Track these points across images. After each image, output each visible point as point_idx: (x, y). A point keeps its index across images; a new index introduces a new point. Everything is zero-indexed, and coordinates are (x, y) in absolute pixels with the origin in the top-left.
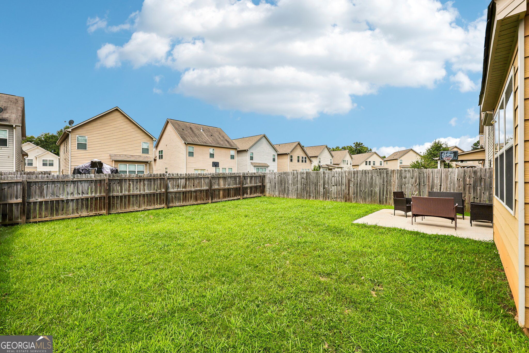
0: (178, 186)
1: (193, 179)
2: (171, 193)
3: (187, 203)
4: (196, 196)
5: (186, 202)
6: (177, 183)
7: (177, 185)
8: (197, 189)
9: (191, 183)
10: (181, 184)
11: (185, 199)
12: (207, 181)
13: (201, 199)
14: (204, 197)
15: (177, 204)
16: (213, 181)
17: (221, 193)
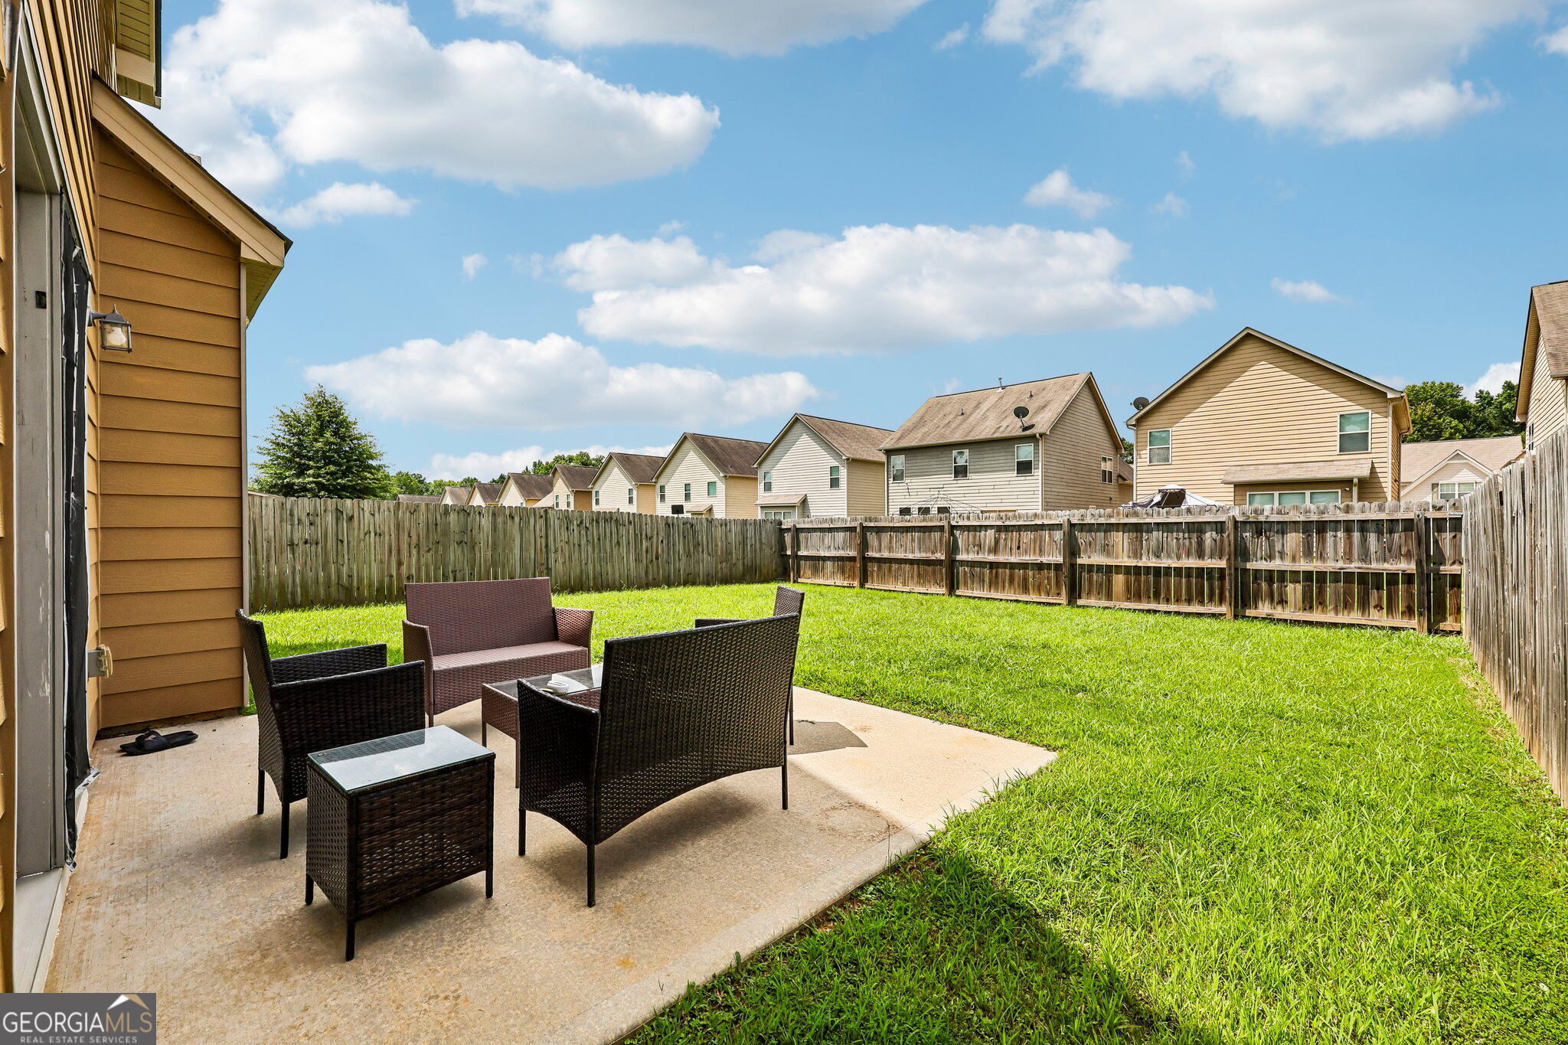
0: (980, 546)
1: (1019, 528)
2: (963, 563)
3: (999, 596)
4: (1025, 579)
5: (997, 590)
6: (978, 538)
7: (977, 542)
8: (1027, 558)
9: (1012, 539)
10: (985, 542)
11: (994, 583)
12: (1058, 535)
13: (1039, 589)
14: (1049, 584)
15: (976, 593)
16: (1082, 538)
17: (1119, 580)
